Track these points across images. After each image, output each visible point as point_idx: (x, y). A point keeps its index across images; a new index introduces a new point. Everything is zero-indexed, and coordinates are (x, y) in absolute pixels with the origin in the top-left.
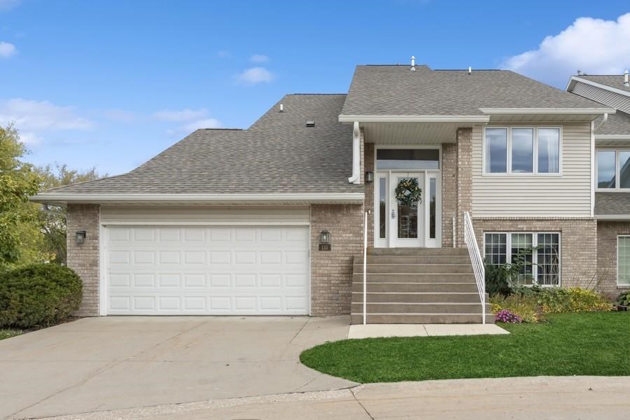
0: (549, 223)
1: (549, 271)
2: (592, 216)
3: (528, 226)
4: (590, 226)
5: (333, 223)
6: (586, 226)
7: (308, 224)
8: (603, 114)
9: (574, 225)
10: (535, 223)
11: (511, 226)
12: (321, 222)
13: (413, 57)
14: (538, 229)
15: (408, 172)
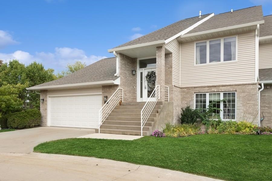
0: (229, 87)
1: (230, 112)
2: (256, 82)
3: (217, 89)
4: (253, 87)
5: (109, 93)
6: (252, 88)
7: (101, 93)
8: (257, 25)
9: (244, 87)
10: (221, 88)
11: (208, 90)
12: (105, 93)
13: (200, 11)
14: (223, 91)
15: (151, 69)
